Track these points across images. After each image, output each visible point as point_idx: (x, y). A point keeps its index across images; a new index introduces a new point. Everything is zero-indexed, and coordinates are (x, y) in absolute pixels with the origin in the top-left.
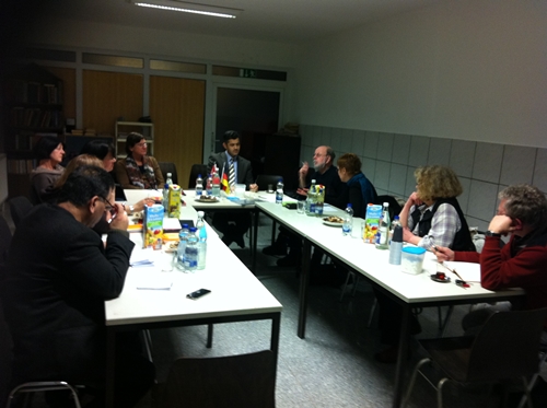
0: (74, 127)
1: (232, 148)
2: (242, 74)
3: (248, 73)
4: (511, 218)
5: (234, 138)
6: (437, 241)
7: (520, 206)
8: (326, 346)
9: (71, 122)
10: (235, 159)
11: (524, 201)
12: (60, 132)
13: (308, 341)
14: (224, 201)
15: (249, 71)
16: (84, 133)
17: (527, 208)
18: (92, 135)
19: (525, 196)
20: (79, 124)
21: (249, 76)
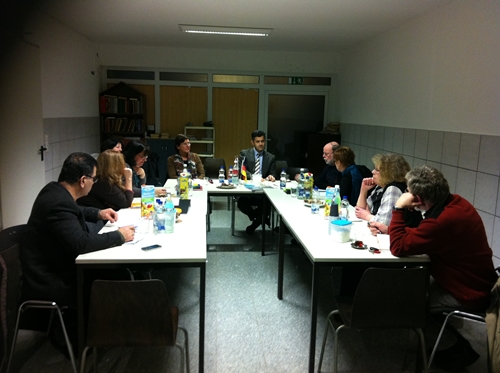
0: (154, 132)
1: (257, 145)
2: (290, 82)
3: (296, 80)
4: (414, 195)
5: (259, 136)
6: (382, 218)
7: (417, 185)
8: (297, 306)
9: (151, 128)
10: (262, 153)
11: (421, 179)
12: (142, 136)
13: (285, 301)
14: (241, 187)
15: (297, 78)
16: (160, 136)
17: (423, 186)
18: (167, 138)
19: (422, 175)
20: (158, 130)
21: (297, 83)
